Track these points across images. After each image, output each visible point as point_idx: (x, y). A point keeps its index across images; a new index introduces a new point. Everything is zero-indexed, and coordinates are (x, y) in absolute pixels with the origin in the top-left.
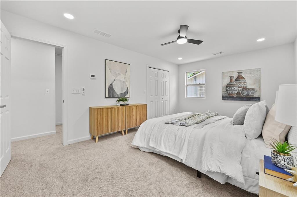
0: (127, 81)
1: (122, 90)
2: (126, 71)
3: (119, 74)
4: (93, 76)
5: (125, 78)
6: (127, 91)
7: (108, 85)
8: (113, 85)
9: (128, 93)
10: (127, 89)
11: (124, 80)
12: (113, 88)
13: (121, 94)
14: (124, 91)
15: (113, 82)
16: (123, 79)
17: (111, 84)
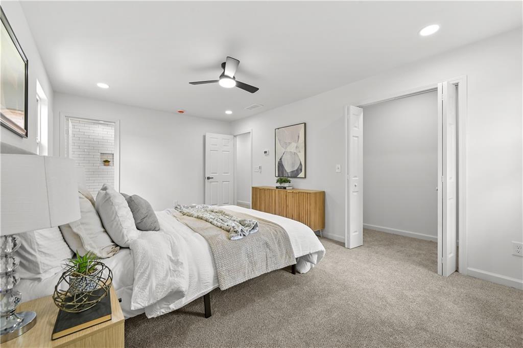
0: (300, 152)
1: (293, 167)
2: (299, 137)
3: (290, 143)
4: (265, 152)
5: (297, 147)
6: (300, 167)
7: (278, 160)
8: (283, 160)
9: (301, 170)
10: (301, 164)
11: (295, 151)
12: (283, 165)
13: (292, 172)
14: (296, 168)
15: (282, 156)
16: (293, 150)
17: (281, 159)
